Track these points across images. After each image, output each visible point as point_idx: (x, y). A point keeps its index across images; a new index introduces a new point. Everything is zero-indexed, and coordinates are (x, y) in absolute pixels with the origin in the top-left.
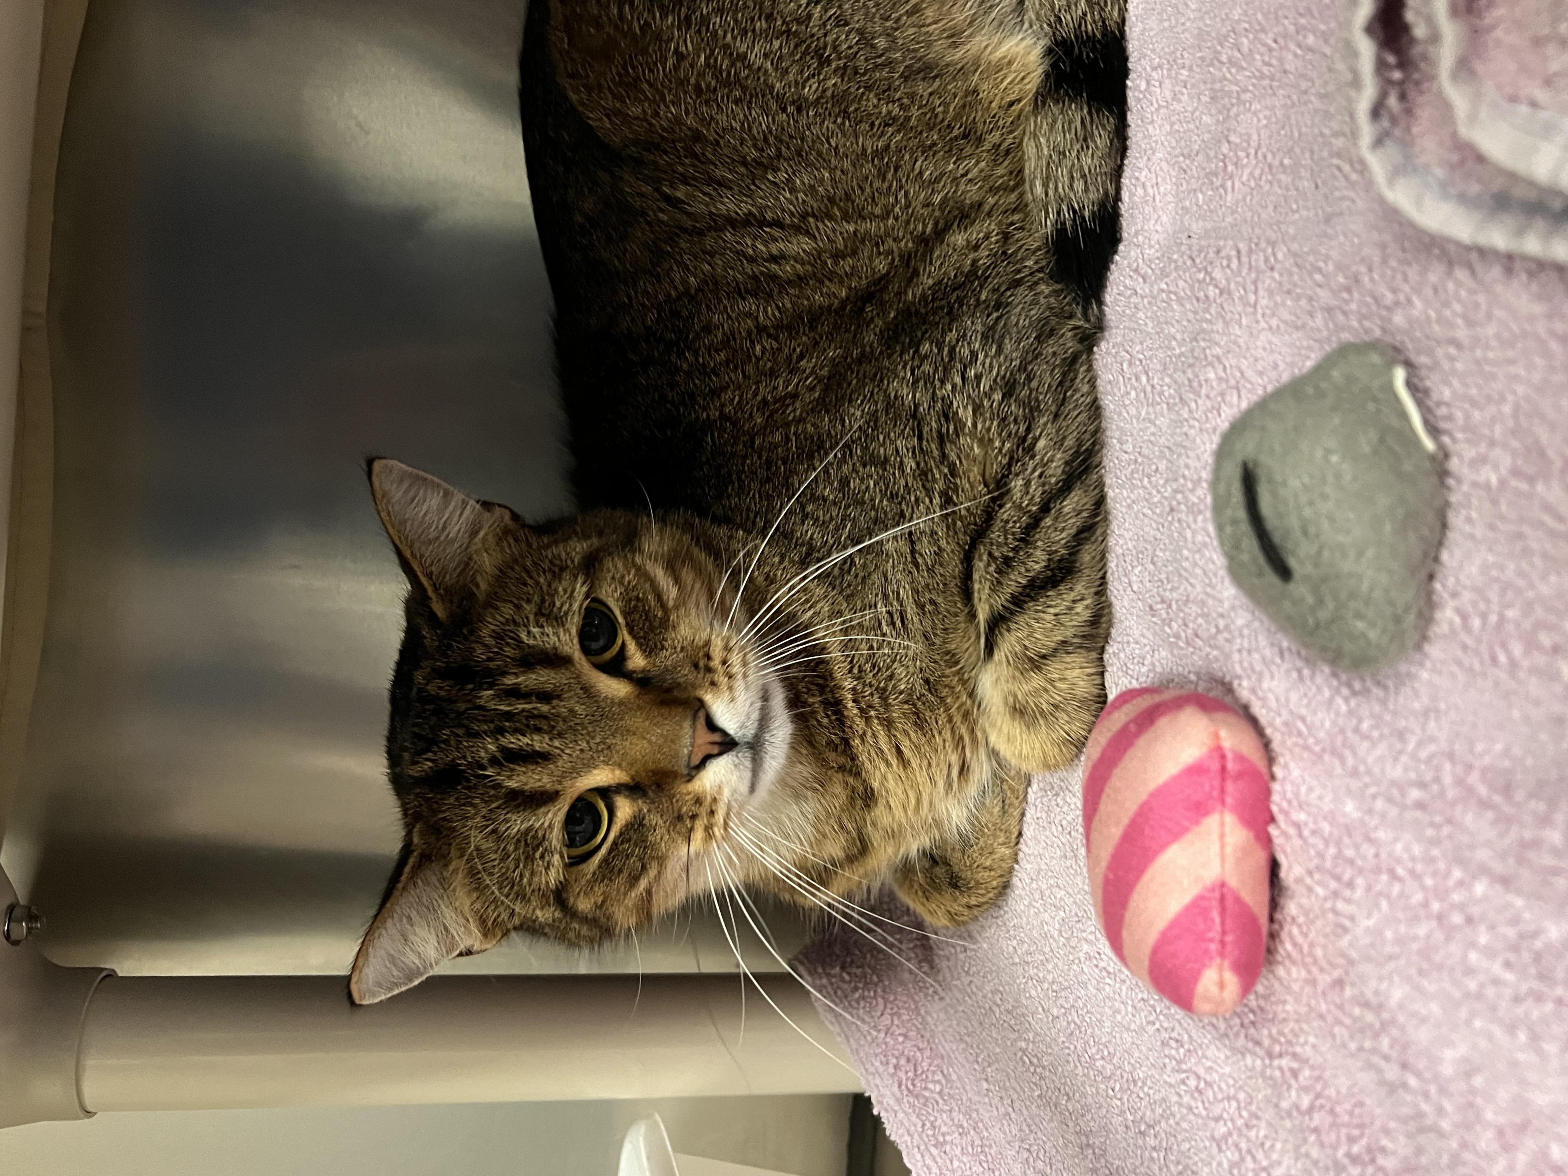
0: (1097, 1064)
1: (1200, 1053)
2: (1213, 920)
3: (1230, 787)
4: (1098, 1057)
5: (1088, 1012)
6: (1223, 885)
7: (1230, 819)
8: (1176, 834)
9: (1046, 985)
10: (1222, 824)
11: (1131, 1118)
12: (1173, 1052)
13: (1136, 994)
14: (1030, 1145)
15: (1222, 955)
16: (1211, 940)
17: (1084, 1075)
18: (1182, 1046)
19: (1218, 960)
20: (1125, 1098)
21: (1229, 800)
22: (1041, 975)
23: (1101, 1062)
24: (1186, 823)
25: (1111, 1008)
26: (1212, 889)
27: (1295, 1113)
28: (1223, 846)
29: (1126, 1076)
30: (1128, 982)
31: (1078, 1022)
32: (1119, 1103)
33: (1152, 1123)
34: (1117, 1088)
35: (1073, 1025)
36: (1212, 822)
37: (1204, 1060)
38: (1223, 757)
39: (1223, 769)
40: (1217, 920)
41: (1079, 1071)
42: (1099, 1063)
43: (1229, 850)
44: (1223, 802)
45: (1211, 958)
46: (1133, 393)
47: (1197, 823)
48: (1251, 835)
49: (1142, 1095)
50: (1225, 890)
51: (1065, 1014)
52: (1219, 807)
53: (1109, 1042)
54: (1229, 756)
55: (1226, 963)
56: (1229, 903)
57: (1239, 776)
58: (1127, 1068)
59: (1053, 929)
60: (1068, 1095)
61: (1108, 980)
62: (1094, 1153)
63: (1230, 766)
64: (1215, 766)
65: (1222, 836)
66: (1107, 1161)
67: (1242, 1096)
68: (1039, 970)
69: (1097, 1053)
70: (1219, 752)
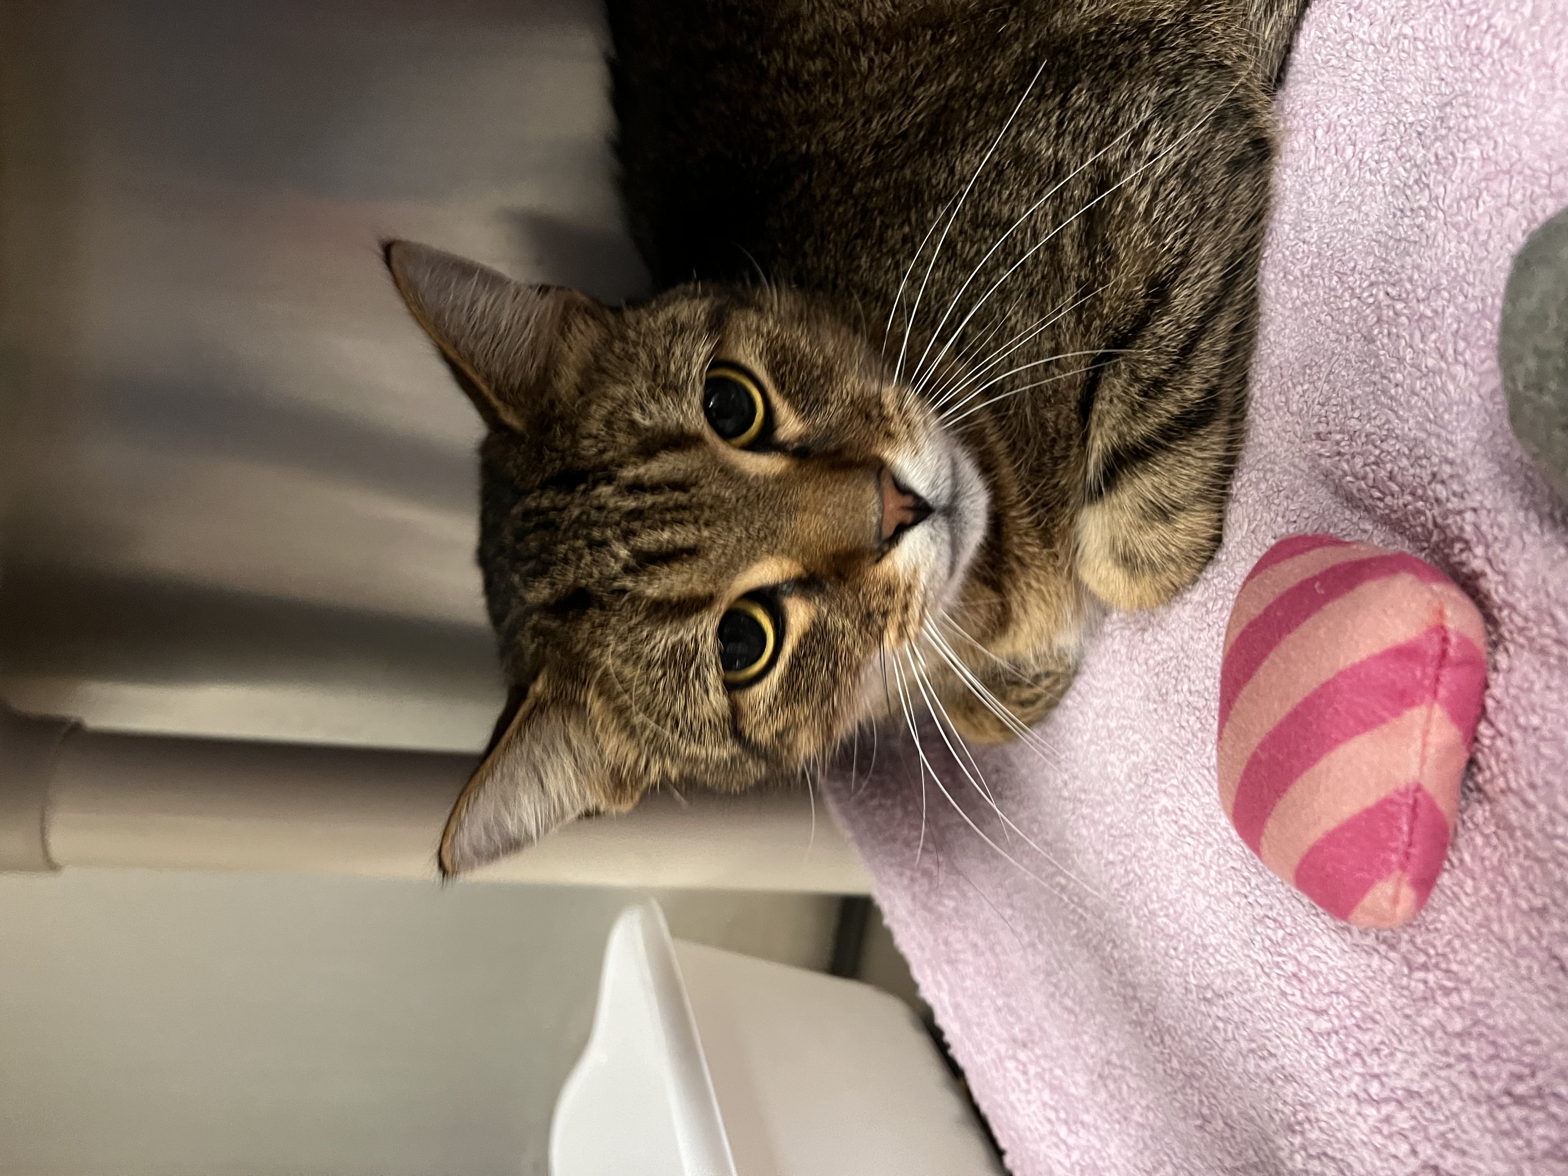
0: (1159, 920)
1: (1306, 940)
2: (1400, 829)
3: (1447, 676)
4: (1162, 914)
5: (1154, 865)
6: (1419, 788)
7: (1438, 712)
8: (1366, 724)
9: (1101, 828)
10: (1429, 720)
11: (1194, 982)
12: (1270, 932)
13: (1226, 861)
14: (1059, 981)
15: (1403, 868)
16: (1395, 850)
17: (1139, 927)
18: (1281, 927)
19: (1398, 873)
20: (1191, 961)
21: (1442, 692)
22: (1097, 816)
23: (1165, 920)
24: (1385, 714)
25: (1185, 867)
26: (1405, 794)
27: (1439, 1034)
28: (1425, 745)
29: (1193, 938)
30: (1216, 847)
31: (1140, 873)
32: (1180, 964)
33: (1222, 992)
34: (1181, 947)
35: (1132, 875)
36: (1416, 715)
37: (1310, 949)
38: (1445, 640)
39: (1444, 653)
40: (1405, 828)
41: (1134, 921)
42: (1161, 920)
43: (1431, 751)
44: (1435, 693)
45: (1390, 871)
46: (1329, 169)
47: (1397, 714)
48: (1459, 734)
49: (1212, 961)
50: (1419, 795)
51: (1123, 862)
52: (1428, 697)
53: (1177, 900)
54: (1454, 640)
55: (1407, 878)
56: (1422, 812)
57: (1460, 664)
58: (1197, 930)
59: (1119, 772)
60: (1114, 942)
61: (1189, 840)
62: (1141, 1006)
63: (1451, 652)
64: (1434, 649)
65: (1426, 733)
66: (1155, 1018)
67: (1355, 994)
68: (1094, 810)
69: (1161, 909)
70: (1441, 632)
